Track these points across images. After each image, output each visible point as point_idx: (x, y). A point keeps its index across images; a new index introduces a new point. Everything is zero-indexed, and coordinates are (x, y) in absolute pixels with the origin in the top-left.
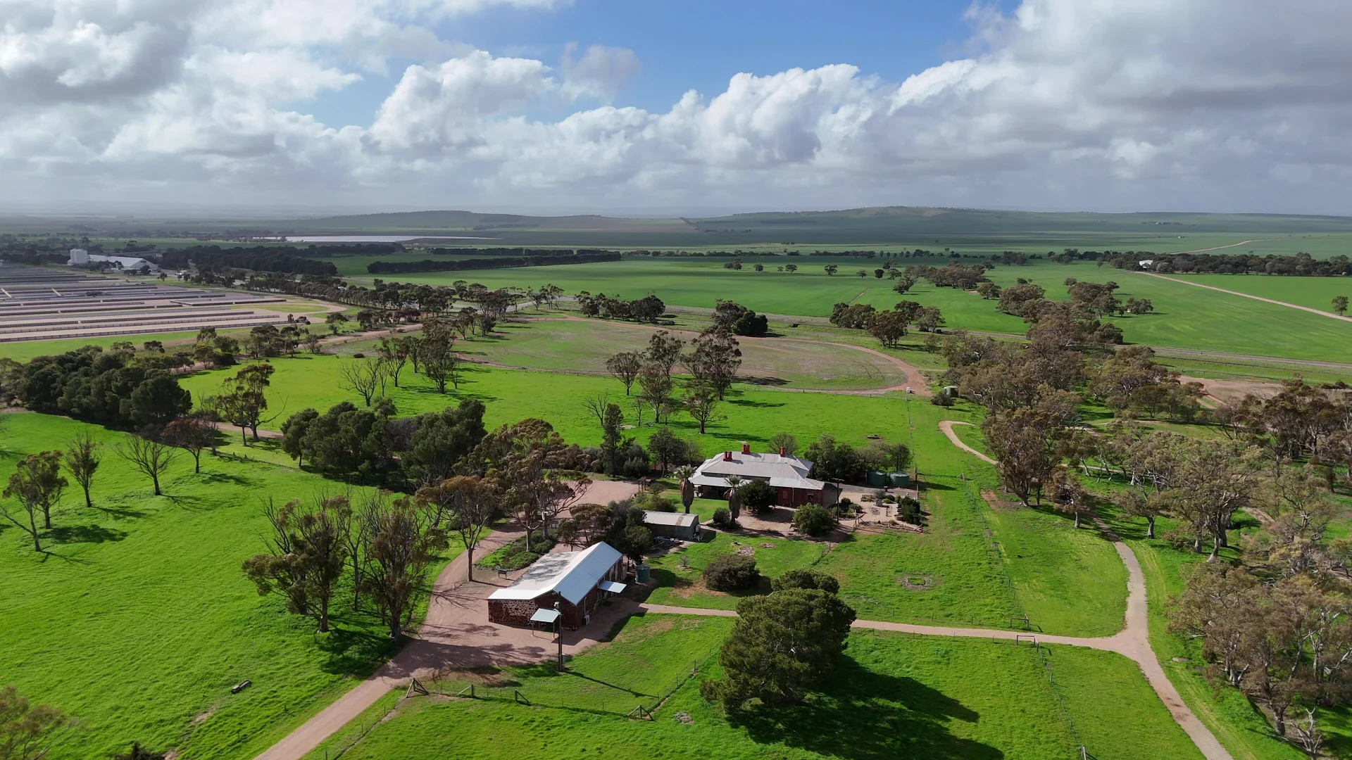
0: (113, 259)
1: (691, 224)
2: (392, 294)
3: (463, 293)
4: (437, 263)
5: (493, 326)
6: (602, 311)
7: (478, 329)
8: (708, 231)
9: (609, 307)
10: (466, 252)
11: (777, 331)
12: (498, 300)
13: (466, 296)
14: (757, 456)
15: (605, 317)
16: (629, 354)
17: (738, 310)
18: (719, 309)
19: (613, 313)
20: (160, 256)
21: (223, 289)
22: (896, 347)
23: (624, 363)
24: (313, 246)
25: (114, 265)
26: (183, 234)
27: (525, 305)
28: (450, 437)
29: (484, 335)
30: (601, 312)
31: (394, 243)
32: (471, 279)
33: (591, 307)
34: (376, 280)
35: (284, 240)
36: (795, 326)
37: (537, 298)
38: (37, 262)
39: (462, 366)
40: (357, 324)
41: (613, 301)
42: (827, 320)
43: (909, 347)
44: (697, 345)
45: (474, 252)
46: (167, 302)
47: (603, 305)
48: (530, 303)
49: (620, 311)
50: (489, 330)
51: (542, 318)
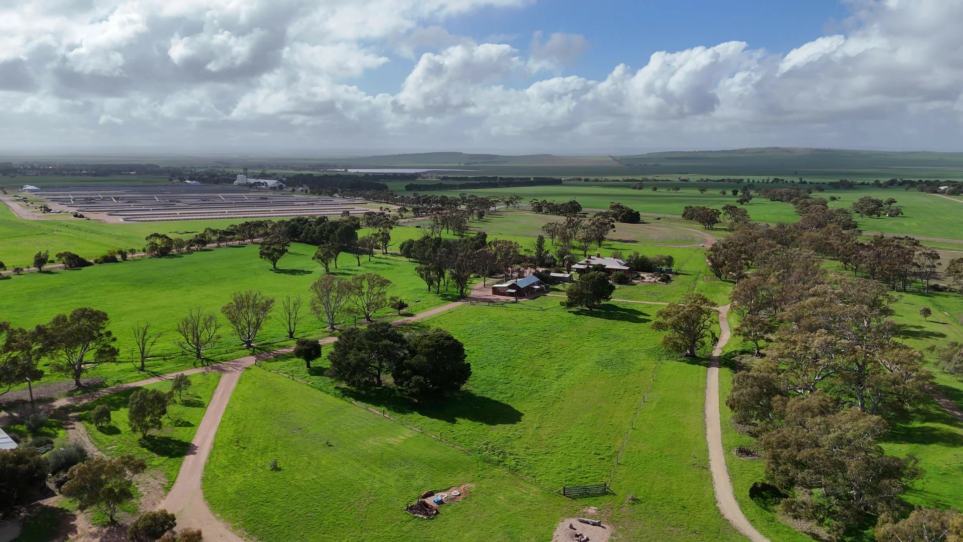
0: (262, 181)
1: (616, 160)
2: (427, 200)
3: (464, 200)
4: (446, 185)
5: (484, 215)
6: (544, 209)
7: (476, 218)
8: (627, 165)
9: (549, 208)
10: (461, 179)
11: (645, 221)
12: (486, 203)
13: (466, 202)
14: (603, 258)
15: (546, 213)
16: (553, 223)
17: (623, 208)
18: (612, 207)
19: (551, 211)
20: (285, 179)
21: (328, 197)
22: (712, 229)
23: (550, 228)
24: (367, 175)
25: (263, 184)
26: (284, 166)
27: (500, 207)
28: (474, 245)
29: (479, 220)
30: (544, 211)
31: (416, 173)
32: (469, 192)
33: (538, 207)
34: (414, 194)
35: (346, 171)
36: (659, 219)
37: (507, 203)
38: (217, 182)
39: (470, 232)
40: (412, 215)
41: (551, 204)
42: (681, 216)
43: (720, 229)
44: (591, 222)
45: (466, 179)
46: (305, 203)
47: (545, 207)
48: (504, 206)
49: (555, 209)
50: (481, 218)
51: (509, 214)
